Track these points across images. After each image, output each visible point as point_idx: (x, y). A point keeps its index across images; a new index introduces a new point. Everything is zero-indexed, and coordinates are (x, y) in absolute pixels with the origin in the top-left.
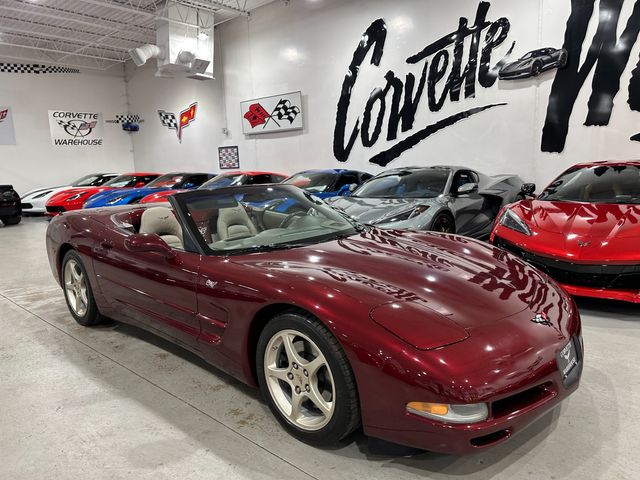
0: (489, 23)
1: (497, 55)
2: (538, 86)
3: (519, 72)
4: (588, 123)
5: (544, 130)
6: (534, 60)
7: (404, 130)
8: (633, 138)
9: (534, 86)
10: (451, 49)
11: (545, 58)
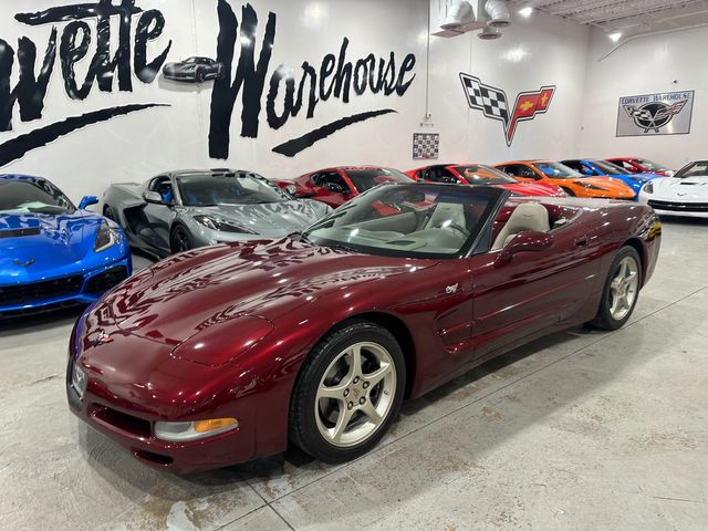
0: (139, 10)
1: (153, 49)
2: (199, 92)
3: (185, 75)
4: (243, 135)
5: (209, 137)
6: (197, 66)
7: (24, 118)
8: (273, 150)
9: (195, 93)
10: (92, 23)
11: (207, 67)
